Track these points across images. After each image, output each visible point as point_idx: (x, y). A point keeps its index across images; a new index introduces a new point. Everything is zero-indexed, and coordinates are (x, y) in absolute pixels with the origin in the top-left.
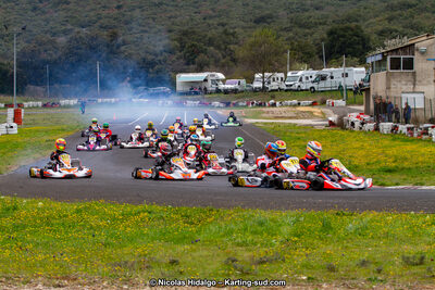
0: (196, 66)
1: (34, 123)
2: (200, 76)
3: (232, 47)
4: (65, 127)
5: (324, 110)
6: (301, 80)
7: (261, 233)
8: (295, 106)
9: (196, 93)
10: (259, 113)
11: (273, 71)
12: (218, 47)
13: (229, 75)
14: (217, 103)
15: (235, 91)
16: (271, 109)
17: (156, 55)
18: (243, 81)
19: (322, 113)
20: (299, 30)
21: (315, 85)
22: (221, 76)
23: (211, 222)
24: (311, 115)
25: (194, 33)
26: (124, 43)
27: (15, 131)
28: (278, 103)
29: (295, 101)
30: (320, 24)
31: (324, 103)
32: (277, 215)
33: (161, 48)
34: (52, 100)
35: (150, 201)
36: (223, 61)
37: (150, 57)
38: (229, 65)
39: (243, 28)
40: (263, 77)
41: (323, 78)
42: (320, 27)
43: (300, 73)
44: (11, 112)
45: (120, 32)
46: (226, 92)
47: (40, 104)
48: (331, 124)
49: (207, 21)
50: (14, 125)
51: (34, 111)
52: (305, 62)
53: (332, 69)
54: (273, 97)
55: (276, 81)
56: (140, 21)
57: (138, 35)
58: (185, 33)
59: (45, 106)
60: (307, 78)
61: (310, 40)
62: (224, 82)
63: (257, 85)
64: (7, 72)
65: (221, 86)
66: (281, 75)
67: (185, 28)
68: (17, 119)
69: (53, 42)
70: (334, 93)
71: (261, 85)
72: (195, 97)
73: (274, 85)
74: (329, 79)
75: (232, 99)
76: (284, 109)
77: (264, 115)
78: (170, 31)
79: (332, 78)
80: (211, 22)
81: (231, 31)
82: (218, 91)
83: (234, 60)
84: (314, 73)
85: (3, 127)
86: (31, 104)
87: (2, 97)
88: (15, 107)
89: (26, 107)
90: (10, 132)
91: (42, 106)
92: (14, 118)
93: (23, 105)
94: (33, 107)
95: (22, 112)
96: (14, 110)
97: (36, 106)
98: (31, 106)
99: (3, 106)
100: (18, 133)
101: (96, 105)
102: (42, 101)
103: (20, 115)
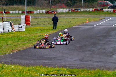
1: (38, 24)
27: (23, 29)
34: (52, 9)
44: (23, 17)
47: (44, 11)
51: (40, 16)
59: (47, 13)
85: (16, 27)
86: (39, 11)
87: (20, 7)
88: (26, 14)
89: (35, 13)
90: (20, 30)
91: (46, 13)
92: (25, 21)
93: (33, 12)
94: (40, 13)
95: (30, 18)
96: (25, 16)
97: (42, 12)
98: (39, 13)
99: (20, 12)
100: (25, 31)
101: (79, 13)
102: (46, 9)
103: (29, 19)
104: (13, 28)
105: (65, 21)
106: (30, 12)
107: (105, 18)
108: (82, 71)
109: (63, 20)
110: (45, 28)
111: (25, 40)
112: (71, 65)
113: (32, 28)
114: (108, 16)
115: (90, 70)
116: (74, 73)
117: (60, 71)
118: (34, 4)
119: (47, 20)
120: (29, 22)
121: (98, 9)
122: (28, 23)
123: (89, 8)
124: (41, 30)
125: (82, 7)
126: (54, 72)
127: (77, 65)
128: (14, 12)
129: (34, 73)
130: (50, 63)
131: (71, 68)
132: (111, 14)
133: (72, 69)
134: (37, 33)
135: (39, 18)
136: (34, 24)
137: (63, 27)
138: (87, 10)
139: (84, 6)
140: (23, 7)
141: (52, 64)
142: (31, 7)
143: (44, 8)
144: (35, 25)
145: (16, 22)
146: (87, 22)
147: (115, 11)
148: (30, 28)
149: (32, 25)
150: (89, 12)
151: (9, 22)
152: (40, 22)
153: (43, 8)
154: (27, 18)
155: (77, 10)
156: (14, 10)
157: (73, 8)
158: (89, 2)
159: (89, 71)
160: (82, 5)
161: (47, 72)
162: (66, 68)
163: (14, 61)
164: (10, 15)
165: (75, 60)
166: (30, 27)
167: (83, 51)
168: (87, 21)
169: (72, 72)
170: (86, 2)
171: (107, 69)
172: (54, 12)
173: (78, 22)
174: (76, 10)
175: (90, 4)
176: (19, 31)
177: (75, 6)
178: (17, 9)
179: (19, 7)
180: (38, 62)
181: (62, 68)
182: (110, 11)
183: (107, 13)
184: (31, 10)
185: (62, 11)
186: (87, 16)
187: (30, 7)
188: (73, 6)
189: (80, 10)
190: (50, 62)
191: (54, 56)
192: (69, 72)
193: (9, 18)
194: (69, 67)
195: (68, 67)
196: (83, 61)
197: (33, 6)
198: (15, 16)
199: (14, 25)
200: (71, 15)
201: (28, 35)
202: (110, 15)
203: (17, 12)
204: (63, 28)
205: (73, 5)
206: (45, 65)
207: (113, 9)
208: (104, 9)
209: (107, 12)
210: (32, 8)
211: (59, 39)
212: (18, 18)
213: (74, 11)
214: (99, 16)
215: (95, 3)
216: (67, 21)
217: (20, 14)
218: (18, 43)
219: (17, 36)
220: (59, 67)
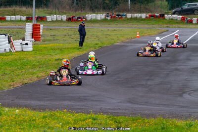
1: (54, 39)
27: (30, 48)
34: (77, 14)
44: (29, 27)
47: (64, 17)
51: (57, 26)
59: (70, 20)
68: (35, 35)
85: (17, 43)
86: (55, 17)
87: (24, 9)
88: (34, 22)
89: (48, 20)
90: (24, 50)
91: (67, 20)
92: (32, 34)
93: (46, 18)
94: (57, 21)
95: (41, 28)
96: (33, 25)
97: (60, 19)
98: (55, 19)
99: (24, 18)
100: (33, 50)
101: (124, 20)
102: (67, 14)
103: (39, 30)
104: (12, 46)
105: (99, 34)
106: (41, 19)
107: (168, 31)
108: (134, 120)
109: (97, 32)
110: (67, 46)
111: (34, 66)
112: (114, 109)
113: (45, 46)
114: (172, 27)
115: (148, 118)
116: (120, 123)
117: (97, 119)
118: (46, 5)
119: (70, 33)
120: (40, 35)
121: (156, 14)
122: (38, 38)
123: (140, 13)
124: (61, 50)
125: (128, 11)
126: (87, 121)
127: (125, 110)
128: (13, 17)
129: (53, 123)
130: (79, 105)
131: (115, 116)
132: (177, 23)
133: (118, 116)
134: (53, 54)
135: (55, 29)
136: (48, 38)
137: (96, 44)
138: (138, 17)
139: (132, 10)
140: (29, 9)
141: (82, 107)
142: (42, 10)
143: (65, 12)
144: (50, 40)
145: (17, 36)
146: (138, 37)
147: (184, 18)
148: (40, 46)
149: (44, 41)
150: (140, 19)
151: (6, 35)
152: (58, 36)
153: (63, 13)
154: (36, 29)
155: (120, 15)
156: (12, 15)
157: (113, 12)
158: (140, 2)
159: (146, 121)
160: (129, 8)
161: (74, 121)
162: (107, 115)
163: (17, 101)
164: (7, 24)
165: (121, 102)
166: (41, 44)
167: (132, 87)
168: (138, 35)
169: (117, 122)
170: (135, 3)
171: (175, 117)
172: (82, 19)
173: (122, 36)
174: (118, 15)
175: (142, 6)
176: (22, 51)
177: (116, 9)
178: (18, 13)
179: (21, 9)
180: (58, 105)
181: (100, 115)
182: (176, 19)
183: (172, 21)
184: (42, 15)
185: (94, 18)
186: (138, 26)
187: (40, 9)
188: (114, 9)
189: (125, 16)
190: (78, 103)
191: (85, 95)
192: (112, 122)
193: (5, 28)
194: (112, 113)
195: (109, 112)
196: (134, 104)
197: (46, 9)
198: (15, 25)
199: (15, 41)
200: (109, 24)
201: (39, 57)
202: (176, 25)
203: (18, 17)
204: (97, 46)
205: (113, 7)
206: (71, 109)
207: (181, 15)
208: (166, 15)
209: (172, 19)
210: (44, 11)
211: (90, 65)
212: (20, 28)
213: (115, 16)
214: (157, 27)
215: (151, 4)
216: (103, 35)
217: (24, 21)
218: (22, 72)
219: (20, 59)
220: (96, 112)
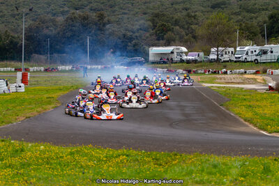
0: (164, 41)
1: (38, 83)
2: (168, 49)
3: (193, 26)
4: (61, 87)
5: (265, 77)
6: (247, 54)
7: (215, 174)
8: (242, 74)
9: (164, 63)
10: (214, 79)
11: (225, 46)
12: (182, 27)
13: (190, 49)
14: (181, 71)
15: (195, 61)
16: (223, 76)
17: (134, 32)
18: (202, 54)
19: (264, 80)
20: (246, 14)
21: (258, 58)
22: (184, 49)
23: (176, 164)
24: (255, 81)
25: (164, 15)
26: (109, 22)
27: (23, 89)
28: (229, 72)
29: (242, 70)
30: (263, 10)
31: (265, 72)
32: (227, 160)
33: (138, 27)
34: (51, 66)
35: (128, 147)
36: (186, 37)
37: (129, 34)
38: (190, 40)
39: (202, 12)
40: (217, 51)
41: (265, 52)
42: (263, 12)
43: (246, 48)
44: (19, 75)
45: (106, 14)
46: (188, 62)
47: (42, 69)
48: (271, 88)
49: (174, 6)
50: (22, 85)
51: (37, 74)
52: (251, 39)
53: (273, 45)
54: (225, 67)
55: (228, 54)
56: (122, 5)
57: (119, 16)
58: (157, 16)
59: (46, 70)
60: (252, 52)
61: (255, 22)
62: (186, 54)
63: (213, 57)
64: (17, 43)
65: (185, 57)
66: (232, 49)
67: (157, 11)
68: (24, 80)
69: (53, 21)
70: (273, 64)
71: (215, 57)
72: (164, 65)
73: (226, 57)
74: (269, 53)
75: (193, 67)
76: (234, 76)
77: (219, 81)
78: (145, 14)
79: (272, 52)
80: (177, 7)
81: (193, 14)
82: (182, 61)
83: (194, 37)
84: (258, 48)
85: (13, 86)
86: (35, 69)
87: (13, 63)
88: (23, 71)
89: (31, 71)
91: (44, 71)
92: (22, 80)
93: (29, 69)
94: (37, 71)
95: (28, 75)
96: (22, 73)
97: (39, 70)
99: (13, 69)
100: (25, 92)
102: (44, 66)
103: (27, 77)
110: (50, 88)
120: (28, 80)
122: (26, 83)
123: (97, 65)
128: (5, 69)
136: (33, 83)
138: (95, 68)
149: (30, 85)
153: (41, 65)
154: (24, 76)
156: (4, 67)
157: (78, 65)
160: (88, 61)
170: (93, 59)
172: (55, 70)
174: (81, 67)
175: (97, 61)
176: (17, 92)
178: (8, 66)
184: (27, 67)
197: (28, 63)
203: (9, 69)
217: (14, 72)
